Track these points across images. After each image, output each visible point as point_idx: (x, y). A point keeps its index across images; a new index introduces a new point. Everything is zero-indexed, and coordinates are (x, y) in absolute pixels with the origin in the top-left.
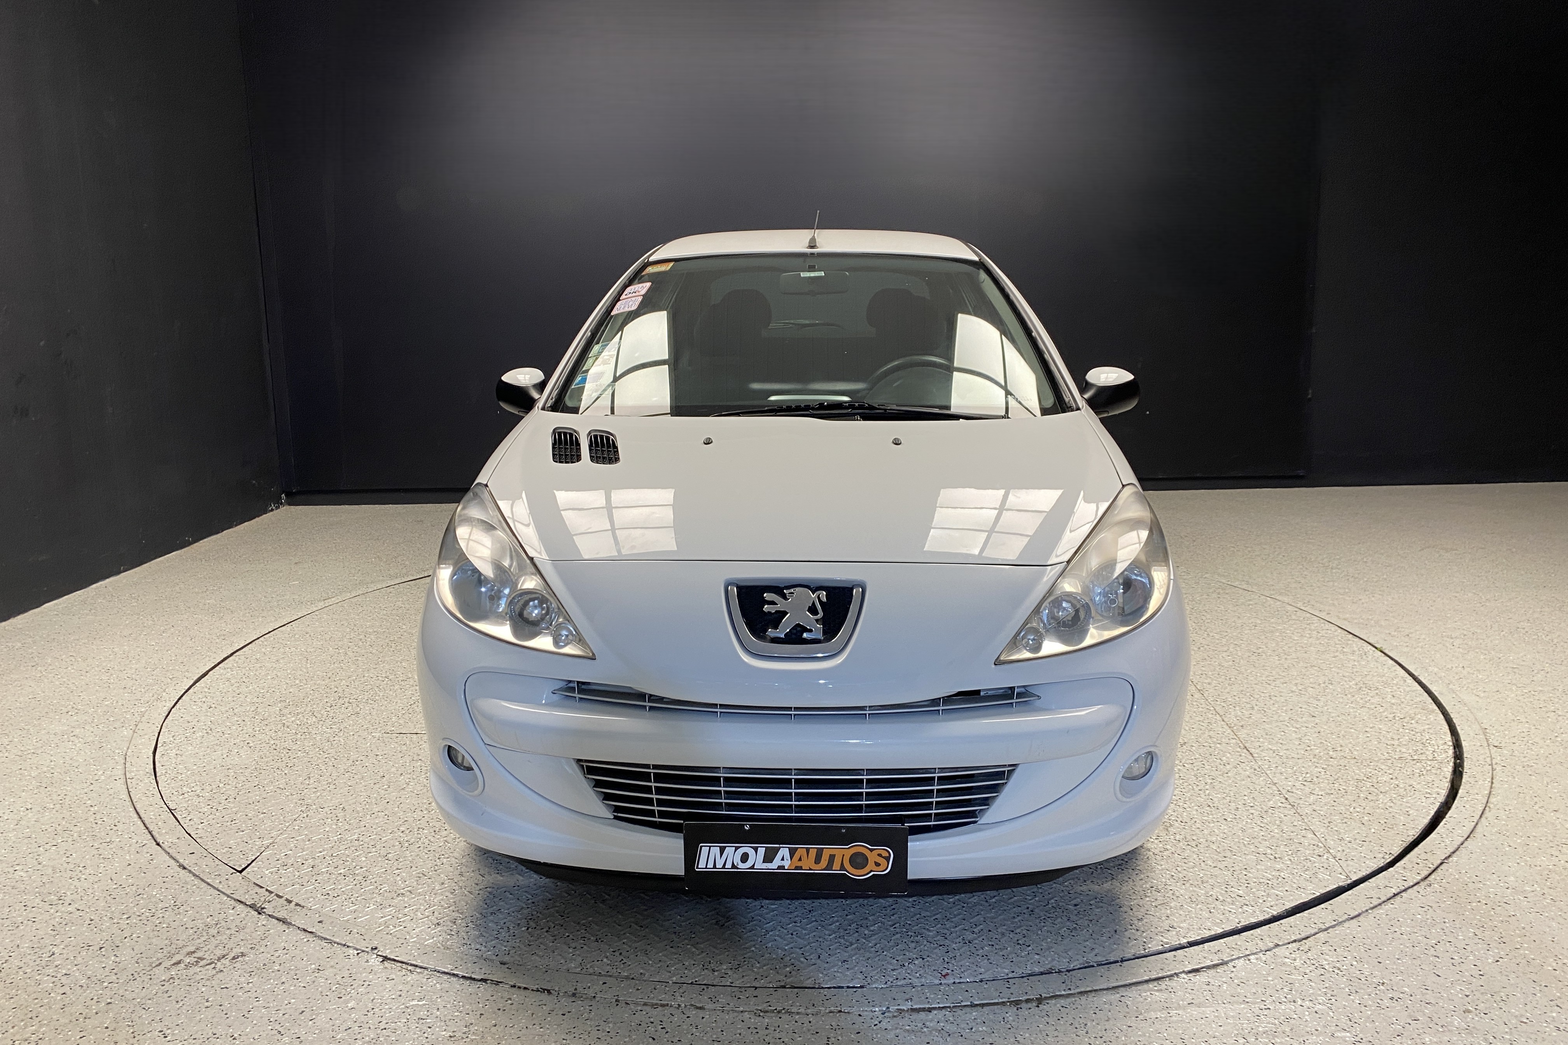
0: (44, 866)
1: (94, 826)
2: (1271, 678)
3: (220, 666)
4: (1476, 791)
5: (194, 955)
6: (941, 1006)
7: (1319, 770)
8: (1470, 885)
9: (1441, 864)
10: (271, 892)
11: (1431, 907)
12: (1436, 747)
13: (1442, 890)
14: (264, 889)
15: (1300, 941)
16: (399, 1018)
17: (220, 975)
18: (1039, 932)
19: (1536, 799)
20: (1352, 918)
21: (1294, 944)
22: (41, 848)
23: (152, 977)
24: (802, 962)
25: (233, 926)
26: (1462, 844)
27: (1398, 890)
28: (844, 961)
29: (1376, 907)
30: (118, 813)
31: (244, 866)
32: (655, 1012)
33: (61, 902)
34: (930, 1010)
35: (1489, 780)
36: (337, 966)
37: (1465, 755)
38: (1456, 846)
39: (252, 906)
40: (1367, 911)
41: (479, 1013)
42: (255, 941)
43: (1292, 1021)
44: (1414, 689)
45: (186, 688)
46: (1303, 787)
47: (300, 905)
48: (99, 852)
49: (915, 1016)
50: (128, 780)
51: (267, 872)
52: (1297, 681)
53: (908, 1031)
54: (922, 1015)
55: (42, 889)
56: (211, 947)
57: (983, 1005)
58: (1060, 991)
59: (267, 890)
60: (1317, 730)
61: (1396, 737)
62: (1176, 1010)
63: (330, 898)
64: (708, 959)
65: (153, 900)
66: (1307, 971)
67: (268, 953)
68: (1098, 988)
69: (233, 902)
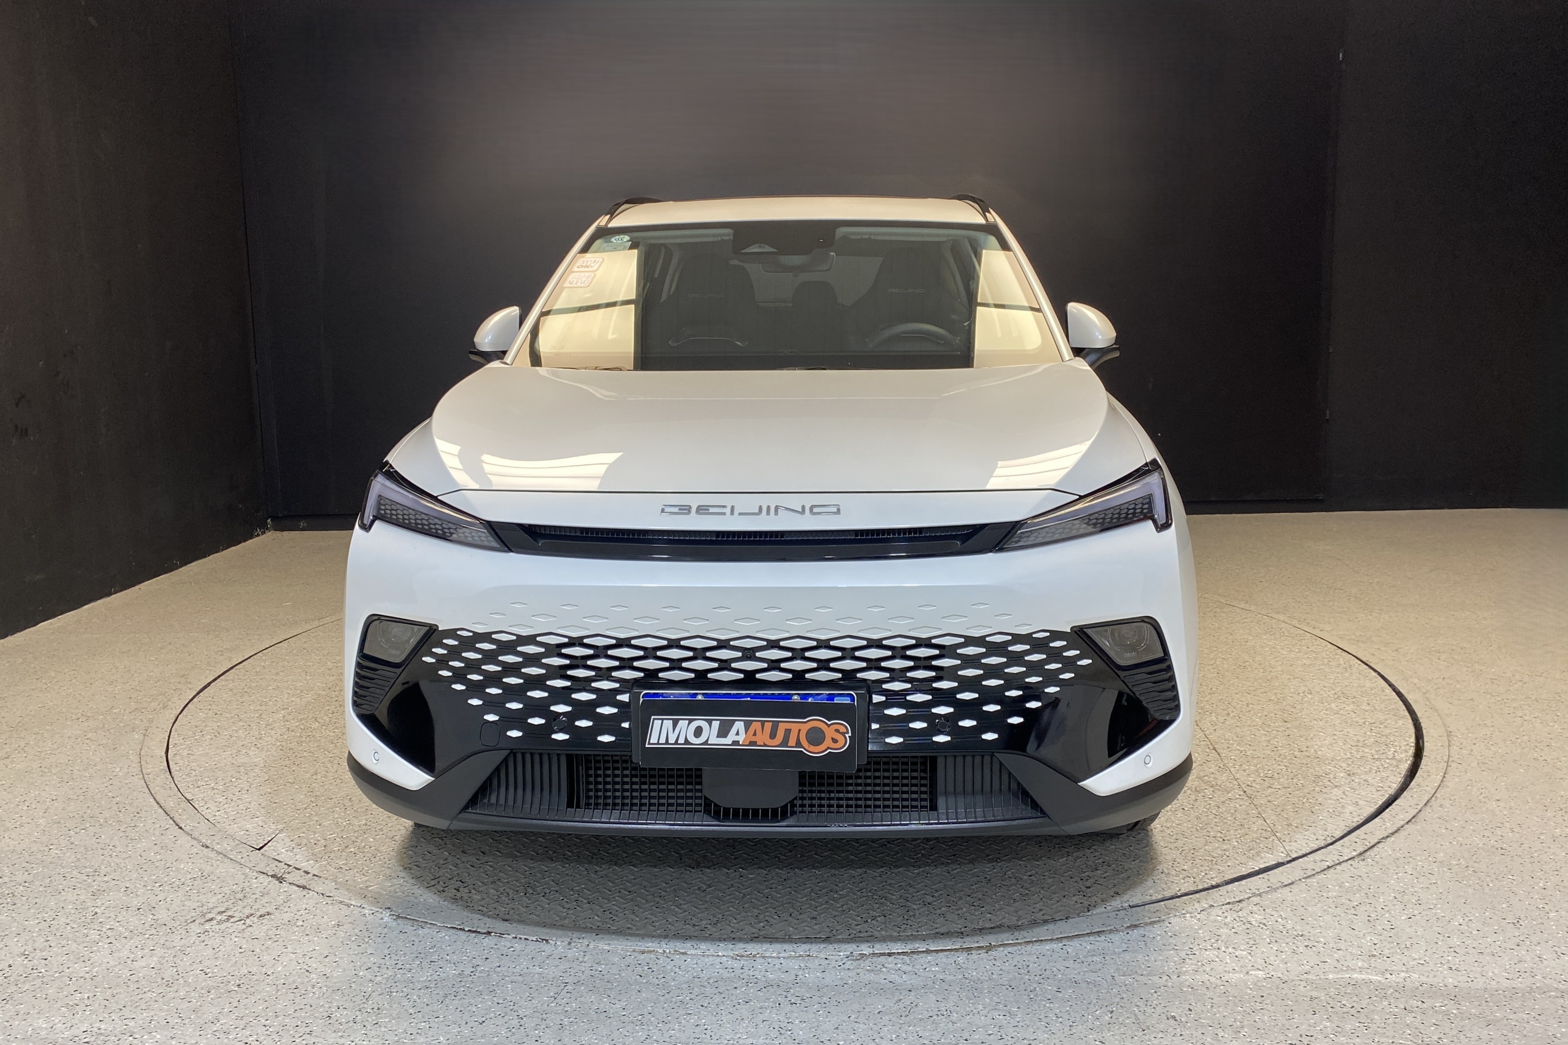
0: (76, 845)
1: (118, 813)
2: (1252, 688)
3: (221, 678)
4: (1426, 784)
5: (224, 914)
6: (900, 951)
7: (1281, 768)
8: (1401, 861)
9: (1378, 843)
10: (290, 866)
11: (1360, 877)
12: (1398, 748)
13: (1374, 863)
14: (283, 864)
15: (1233, 903)
16: (413, 960)
17: (249, 929)
18: (994, 897)
19: (1482, 791)
20: (1286, 886)
21: (1227, 906)
22: (72, 832)
23: (188, 930)
24: (775, 919)
25: (258, 892)
26: (1402, 827)
27: (1333, 864)
28: (813, 918)
29: (1309, 877)
30: (140, 802)
31: (261, 845)
32: (642, 957)
33: (97, 873)
34: (890, 955)
35: (1442, 774)
36: (355, 923)
37: (1424, 754)
38: (1396, 829)
39: (272, 876)
40: (1300, 880)
41: (484, 957)
42: (278, 903)
43: (1214, 963)
44: (1392, 697)
45: (190, 698)
46: (1262, 782)
47: (317, 876)
48: (127, 834)
49: (875, 959)
50: (145, 776)
51: (283, 850)
52: (1276, 691)
53: (868, 970)
54: (882, 959)
55: (77, 863)
56: (240, 908)
57: (937, 951)
58: (1008, 940)
59: (285, 864)
60: (1287, 733)
61: (1361, 740)
62: (1111, 955)
63: (344, 871)
64: (691, 917)
65: (183, 871)
66: (1235, 926)
67: (292, 912)
68: (1043, 939)
69: (255, 874)
